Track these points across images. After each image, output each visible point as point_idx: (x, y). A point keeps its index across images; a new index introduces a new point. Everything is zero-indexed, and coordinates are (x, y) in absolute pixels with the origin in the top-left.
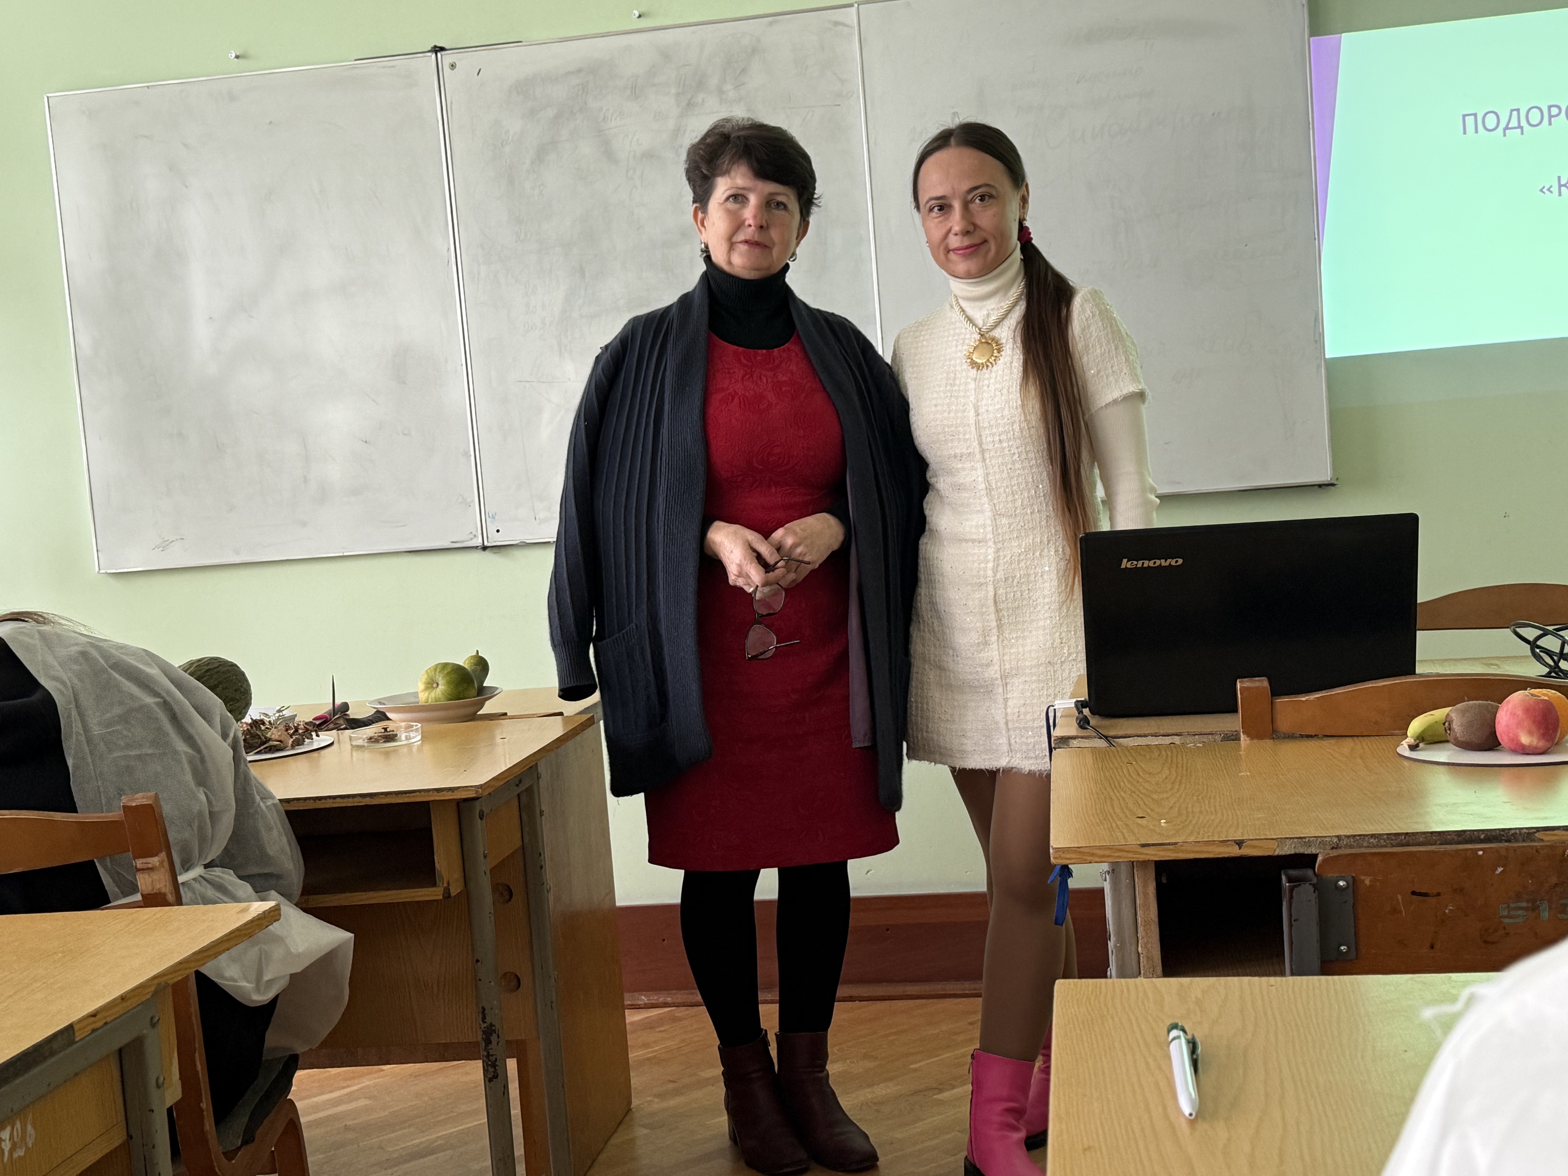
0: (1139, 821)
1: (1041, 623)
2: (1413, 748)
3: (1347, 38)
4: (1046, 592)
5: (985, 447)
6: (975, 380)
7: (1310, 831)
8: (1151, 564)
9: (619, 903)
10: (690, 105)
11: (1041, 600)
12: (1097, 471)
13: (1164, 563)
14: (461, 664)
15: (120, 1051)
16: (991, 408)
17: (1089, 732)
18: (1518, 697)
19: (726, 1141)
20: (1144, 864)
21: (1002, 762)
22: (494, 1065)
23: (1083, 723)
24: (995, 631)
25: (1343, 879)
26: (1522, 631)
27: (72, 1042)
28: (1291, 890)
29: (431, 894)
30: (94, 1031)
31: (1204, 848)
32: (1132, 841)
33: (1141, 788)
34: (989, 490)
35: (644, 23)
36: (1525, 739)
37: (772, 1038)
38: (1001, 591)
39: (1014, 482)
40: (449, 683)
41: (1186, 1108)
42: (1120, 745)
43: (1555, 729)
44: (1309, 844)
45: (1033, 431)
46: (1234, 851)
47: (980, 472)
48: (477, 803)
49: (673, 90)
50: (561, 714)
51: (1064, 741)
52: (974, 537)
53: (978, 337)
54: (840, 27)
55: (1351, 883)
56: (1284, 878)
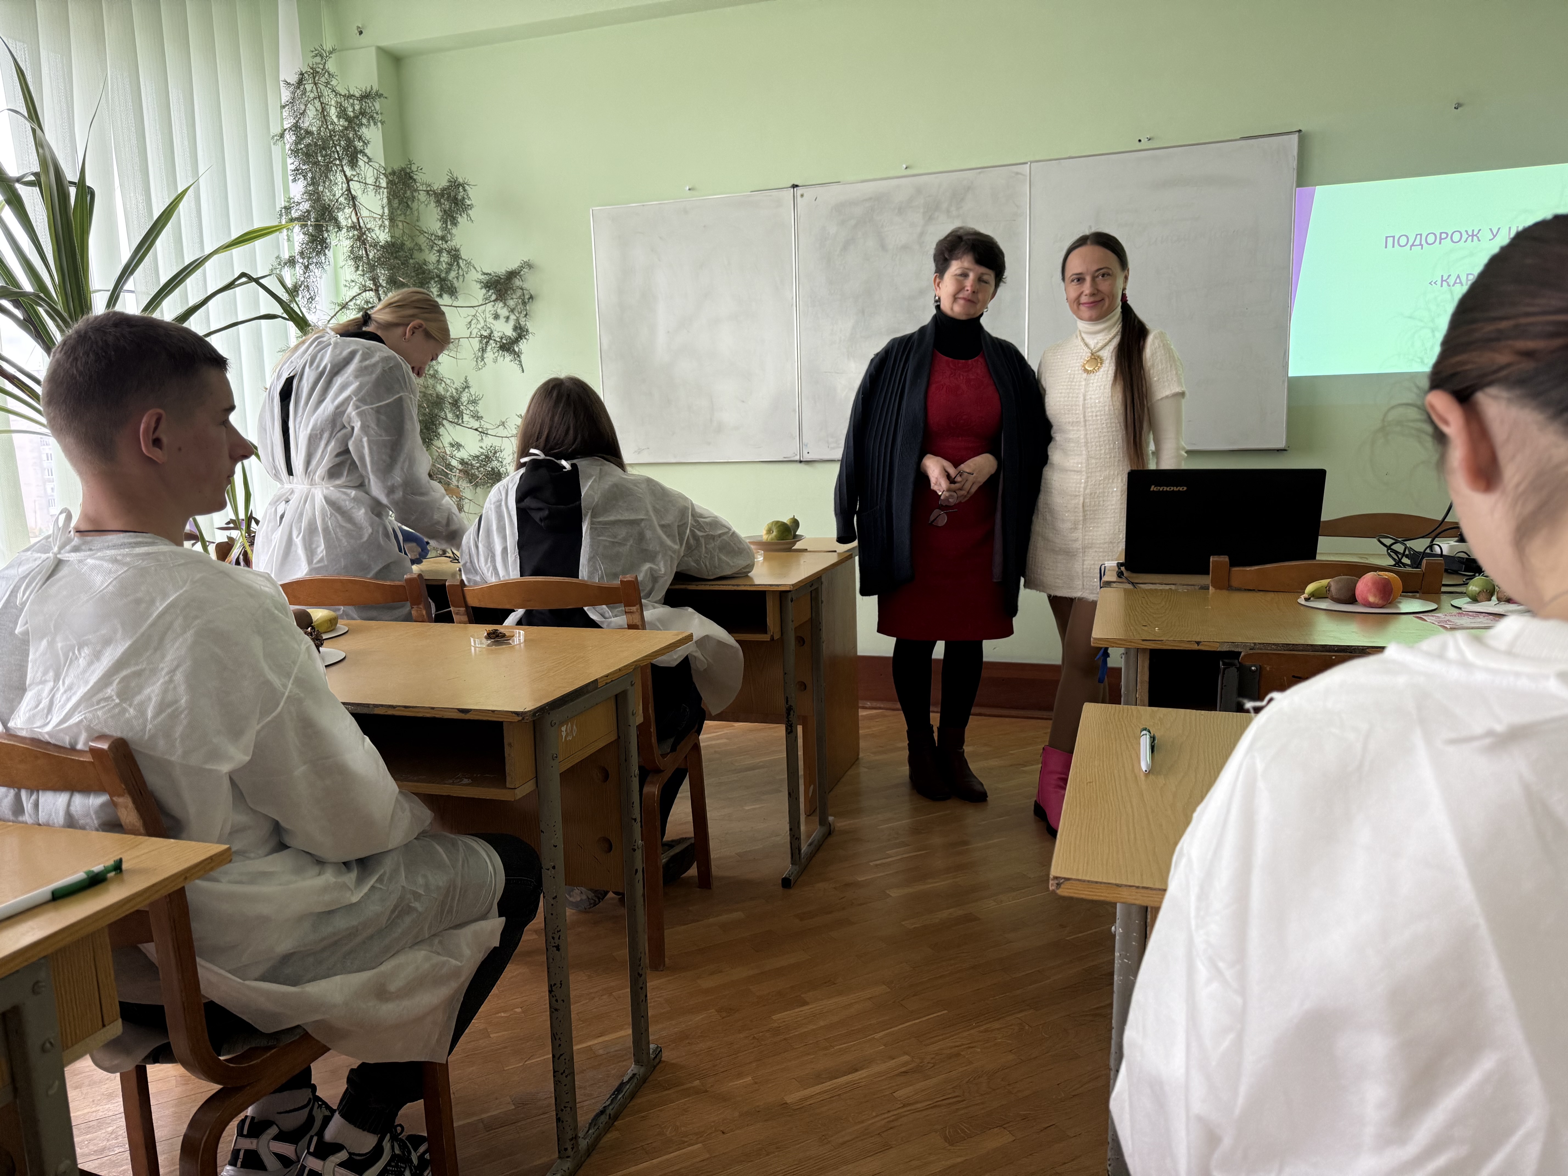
0: (1144, 628)
1: (1109, 520)
2: (1307, 600)
3: (1319, 189)
4: (1114, 502)
5: (1087, 418)
6: (1085, 379)
7: (1239, 639)
8: (1168, 489)
9: (859, 654)
10: (931, 218)
11: (1110, 507)
12: (1151, 436)
13: (1175, 489)
14: (785, 522)
15: (616, 696)
16: (1093, 397)
17: (1124, 580)
18: (1370, 576)
19: (907, 779)
20: (1144, 650)
21: (1077, 594)
22: (791, 726)
23: (1120, 574)
24: (1081, 522)
25: (1254, 666)
26: (1382, 540)
27: (597, 688)
28: (1224, 669)
29: (765, 638)
30: (607, 684)
31: (1178, 644)
32: (1138, 637)
33: (1148, 611)
34: (1086, 443)
35: (909, 172)
36: (1371, 599)
37: (935, 729)
38: (1087, 500)
39: (1102, 439)
40: (778, 531)
41: (1144, 767)
42: (1140, 587)
43: (1390, 595)
44: (1237, 646)
45: (1116, 411)
46: (1195, 647)
47: (1083, 432)
48: (790, 593)
49: (922, 210)
50: (835, 551)
51: (1108, 584)
52: (1076, 469)
53: (1090, 355)
54: (1020, 176)
55: (1259, 668)
56: (1221, 663)
